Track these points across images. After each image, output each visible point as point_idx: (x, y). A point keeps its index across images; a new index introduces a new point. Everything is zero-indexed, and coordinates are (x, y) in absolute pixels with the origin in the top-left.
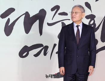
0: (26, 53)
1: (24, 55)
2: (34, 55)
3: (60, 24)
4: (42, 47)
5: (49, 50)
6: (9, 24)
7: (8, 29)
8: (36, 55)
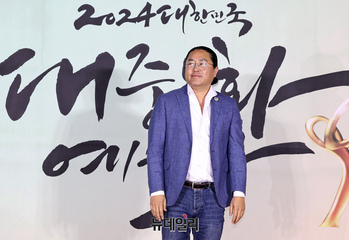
0: (62, 163)
1: (56, 168)
2: (82, 170)
3: (149, 90)
4: (103, 150)
5: (122, 158)
6: (19, 91)
7: (17, 104)
8: (87, 170)
